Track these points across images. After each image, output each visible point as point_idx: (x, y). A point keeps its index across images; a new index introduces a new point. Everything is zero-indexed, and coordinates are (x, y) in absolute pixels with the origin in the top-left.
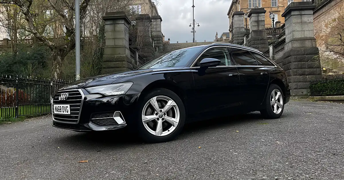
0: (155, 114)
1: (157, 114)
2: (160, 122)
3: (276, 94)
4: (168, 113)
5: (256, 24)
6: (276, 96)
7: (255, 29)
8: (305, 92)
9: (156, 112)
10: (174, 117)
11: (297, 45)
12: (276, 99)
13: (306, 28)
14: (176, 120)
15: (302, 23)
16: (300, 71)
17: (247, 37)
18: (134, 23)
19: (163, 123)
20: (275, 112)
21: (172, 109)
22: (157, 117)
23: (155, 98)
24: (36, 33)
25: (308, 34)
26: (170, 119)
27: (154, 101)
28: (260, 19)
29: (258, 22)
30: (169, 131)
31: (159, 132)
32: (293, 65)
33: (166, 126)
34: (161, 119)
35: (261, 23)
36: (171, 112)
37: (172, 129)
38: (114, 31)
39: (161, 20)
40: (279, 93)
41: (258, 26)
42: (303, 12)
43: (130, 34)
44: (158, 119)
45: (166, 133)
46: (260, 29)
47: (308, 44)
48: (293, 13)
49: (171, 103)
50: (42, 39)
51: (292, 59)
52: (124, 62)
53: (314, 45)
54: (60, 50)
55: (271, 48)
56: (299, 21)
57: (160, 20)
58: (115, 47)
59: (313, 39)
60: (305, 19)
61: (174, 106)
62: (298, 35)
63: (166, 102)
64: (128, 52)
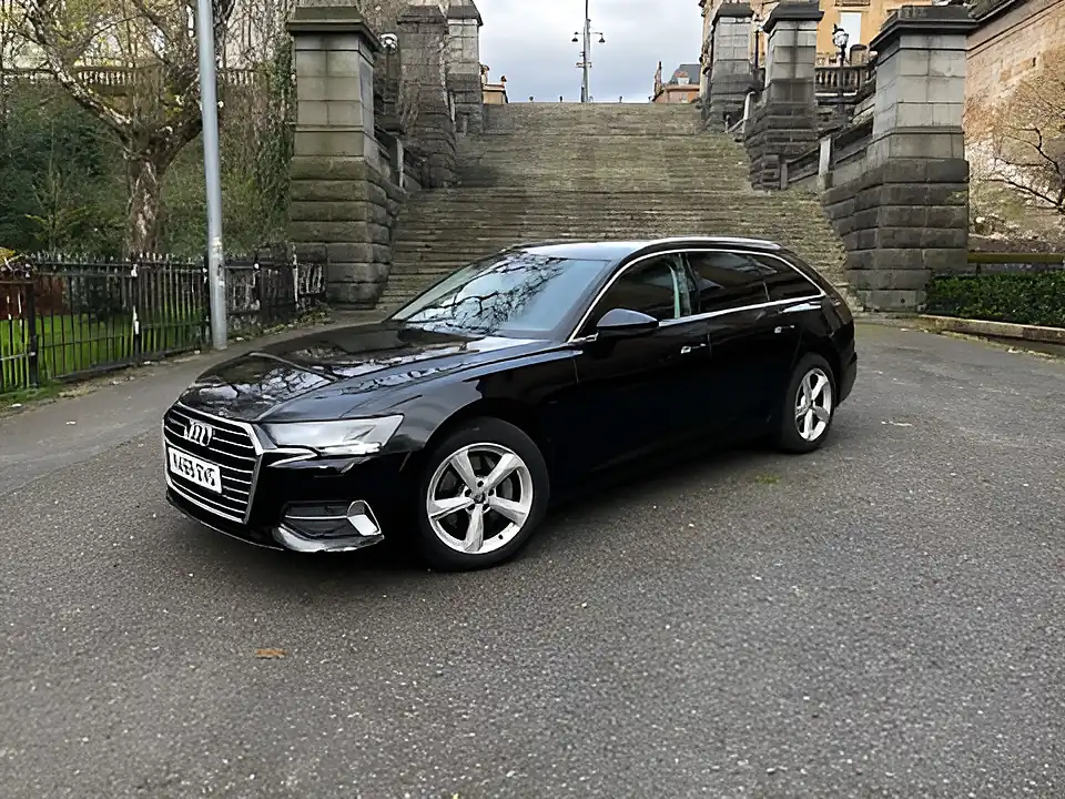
0: (463, 494)
1: (467, 494)
2: (476, 516)
3: (814, 381)
4: (500, 490)
5: (786, 58)
6: (813, 387)
7: (783, 74)
8: (911, 298)
9: (466, 488)
10: (516, 498)
11: (905, 149)
12: (813, 398)
13: (939, 95)
14: (522, 508)
15: (931, 77)
16: (905, 234)
17: (755, 98)
18: (389, 39)
19: (486, 517)
20: (804, 435)
21: (513, 476)
22: (469, 501)
23: (464, 452)
24: (72, 83)
25: (944, 117)
26: (505, 504)
27: (462, 458)
28: (801, 43)
29: (793, 50)
30: (501, 537)
31: (474, 542)
32: (884, 215)
33: (494, 523)
34: (479, 507)
35: (802, 57)
36: (510, 486)
37: (510, 532)
38: (326, 75)
39: (480, 24)
40: (822, 380)
41: (793, 63)
42: (937, 42)
43: (378, 81)
44: (472, 507)
45: (493, 544)
46: (799, 75)
47: (939, 148)
48: (905, 42)
49: (509, 461)
50: (92, 103)
51: (883, 193)
52: (358, 184)
53: (957, 155)
54: (152, 142)
55: (825, 146)
56: (921, 68)
57: (475, 21)
58: (329, 131)
59: (956, 134)
60: (941, 64)
61: (518, 468)
62: (912, 118)
63: (497, 459)
64: (370, 148)
